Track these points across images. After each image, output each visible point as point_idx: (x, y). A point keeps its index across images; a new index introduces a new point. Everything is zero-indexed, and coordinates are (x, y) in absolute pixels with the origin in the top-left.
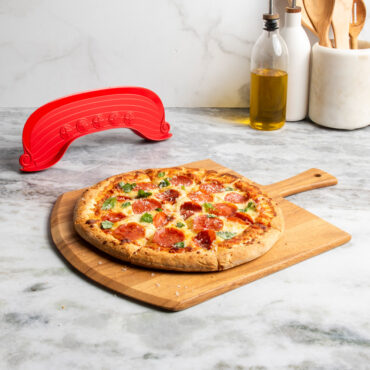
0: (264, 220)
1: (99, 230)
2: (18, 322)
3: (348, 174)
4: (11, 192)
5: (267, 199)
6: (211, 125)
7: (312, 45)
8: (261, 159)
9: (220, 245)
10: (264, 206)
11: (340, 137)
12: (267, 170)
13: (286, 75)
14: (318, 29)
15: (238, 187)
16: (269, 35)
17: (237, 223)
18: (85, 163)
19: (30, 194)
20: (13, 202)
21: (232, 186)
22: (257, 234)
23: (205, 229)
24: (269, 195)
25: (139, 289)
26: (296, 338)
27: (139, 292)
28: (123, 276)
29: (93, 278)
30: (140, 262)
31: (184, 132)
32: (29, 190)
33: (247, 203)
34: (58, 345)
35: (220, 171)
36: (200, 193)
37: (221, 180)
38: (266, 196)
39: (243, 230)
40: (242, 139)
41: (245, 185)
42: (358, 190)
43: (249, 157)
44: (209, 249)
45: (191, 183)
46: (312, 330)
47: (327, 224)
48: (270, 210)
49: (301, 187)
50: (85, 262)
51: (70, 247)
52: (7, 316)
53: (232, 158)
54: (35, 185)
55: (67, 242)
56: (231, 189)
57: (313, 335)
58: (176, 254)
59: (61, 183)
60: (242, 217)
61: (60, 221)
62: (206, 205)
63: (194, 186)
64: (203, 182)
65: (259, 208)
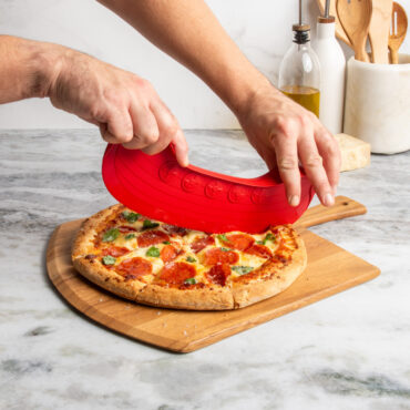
0: (284, 253)
1: (101, 265)
2: (18, 370)
3: (388, 204)
4: (10, 224)
5: (287, 230)
6: (234, 149)
7: (347, 60)
9: (235, 281)
10: (285, 237)
11: (378, 162)
13: (318, 94)
14: (354, 41)
16: (299, 49)
17: (254, 256)
18: (92, 192)
19: (31, 226)
20: (11, 234)
22: (277, 268)
23: (219, 264)
25: (144, 329)
26: (330, 388)
27: (143, 332)
28: (126, 315)
29: (92, 317)
30: (147, 300)
31: (203, 157)
32: (30, 221)
33: (265, 235)
34: (63, 396)
39: (261, 264)
42: (398, 222)
44: (223, 285)
46: (347, 379)
47: (353, 256)
48: (291, 242)
49: (325, 217)
50: (84, 299)
51: (68, 282)
54: (36, 216)
55: (64, 277)
57: (349, 385)
58: (186, 291)
59: (65, 214)
60: (259, 250)
61: (57, 254)
62: (218, 237)
65: (278, 240)
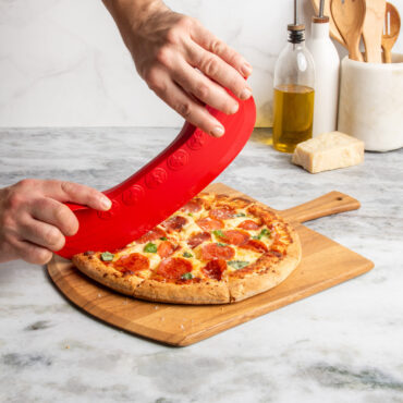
0: (279, 248)
1: (99, 261)
2: (18, 363)
3: (381, 201)
5: (282, 224)
7: (341, 59)
8: (285, 184)
9: (231, 275)
10: (279, 232)
11: (372, 160)
12: (292, 195)
13: (313, 92)
14: (348, 41)
15: (252, 212)
16: (294, 48)
17: (250, 251)
21: (244, 211)
22: (272, 262)
23: (216, 258)
24: (284, 219)
25: (141, 323)
26: (324, 381)
27: (141, 326)
28: (124, 310)
30: (144, 295)
33: (260, 230)
34: (62, 389)
35: (232, 196)
36: (209, 219)
37: (232, 204)
38: (281, 221)
39: (256, 258)
40: (265, 163)
41: (259, 210)
42: (391, 218)
43: (272, 182)
44: (219, 279)
45: (200, 209)
46: (341, 373)
47: (348, 251)
48: (286, 237)
49: (319, 212)
51: (67, 279)
52: (6, 357)
53: (253, 183)
55: (63, 274)
56: (243, 215)
57: (342, 378)
58: (183, 286)
60: (255, 245)
62: (215, 233)
63: (203, 212)
64: (213, 207)
65: (273, 235)
